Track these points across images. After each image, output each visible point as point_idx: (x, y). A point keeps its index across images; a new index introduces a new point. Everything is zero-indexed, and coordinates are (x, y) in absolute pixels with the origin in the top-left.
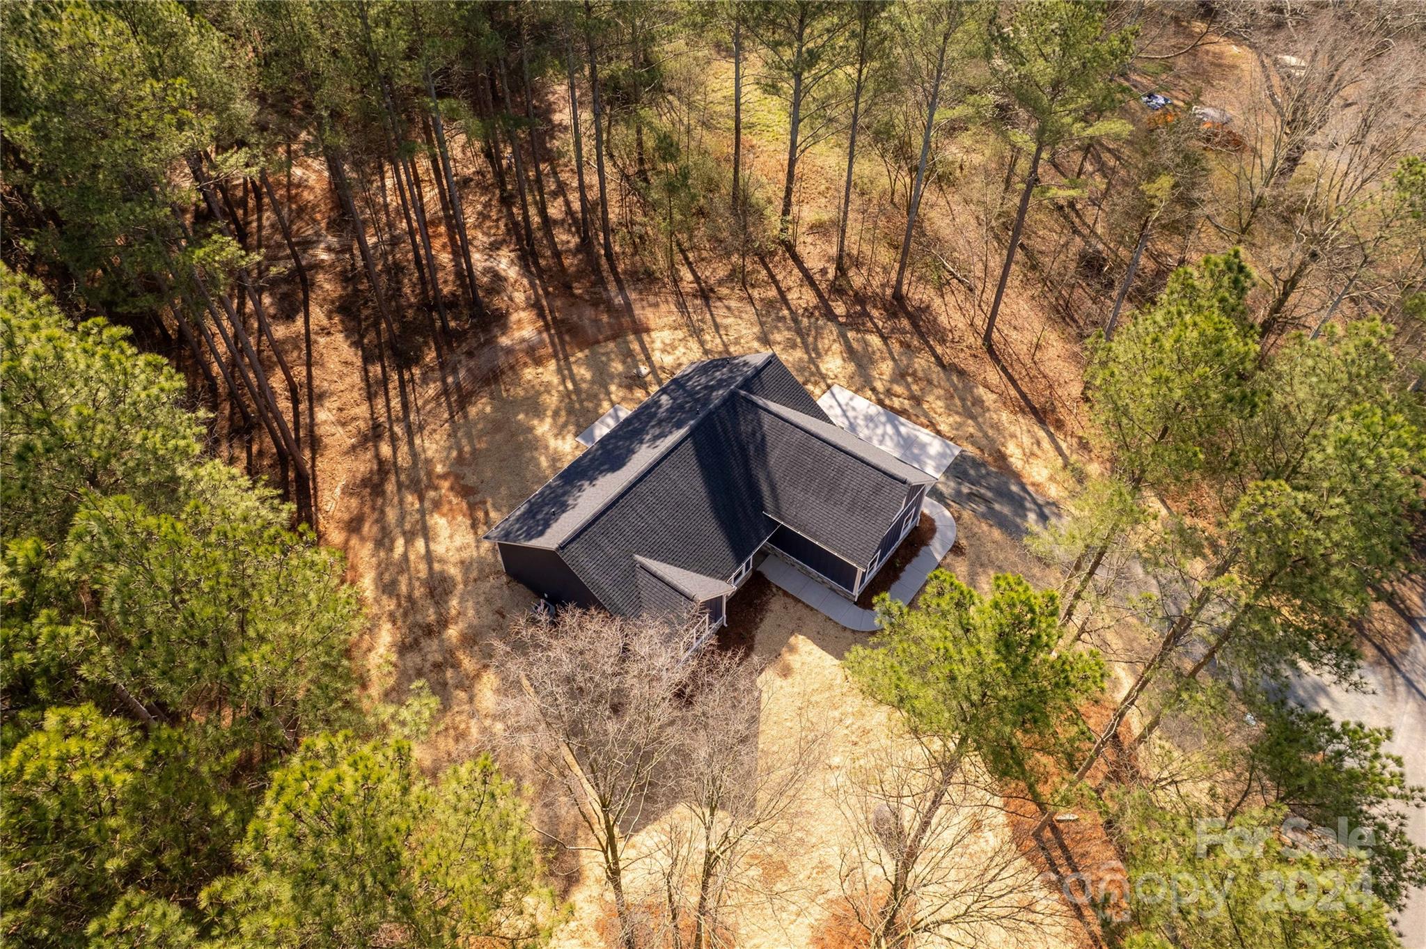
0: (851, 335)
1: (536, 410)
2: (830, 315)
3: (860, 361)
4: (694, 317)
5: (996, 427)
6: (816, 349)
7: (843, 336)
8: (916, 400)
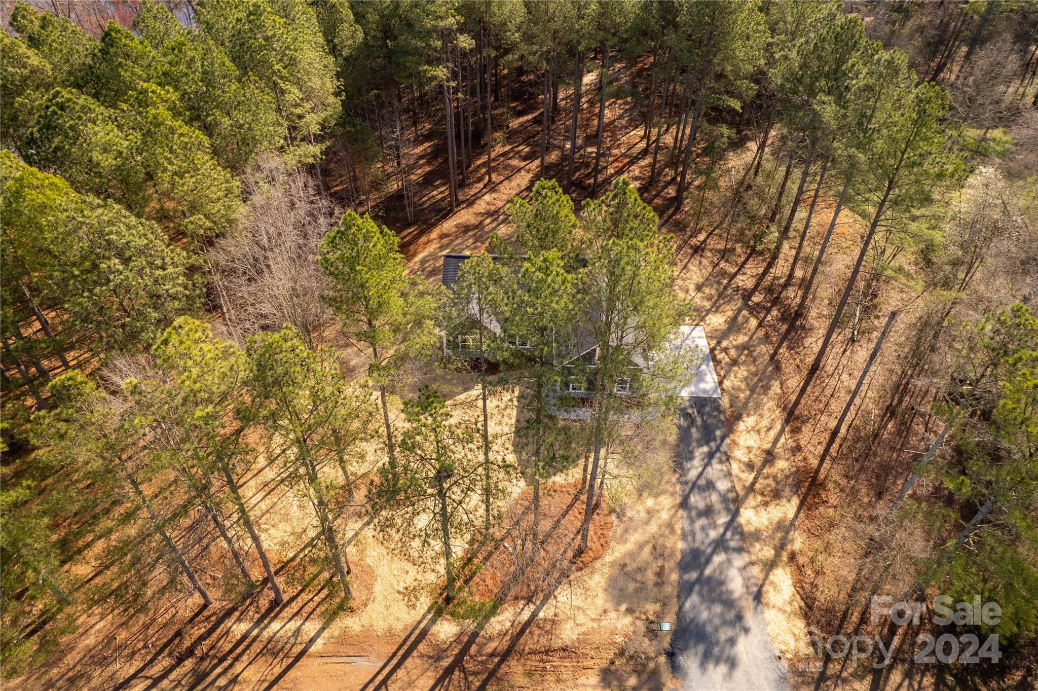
0: (745, 313)
2: (748, 298)
3: (733, 326)
4: (680, 256)
5: (758, 406)
6: (718, 308)
7: (740, 310)
8: (734, 362)
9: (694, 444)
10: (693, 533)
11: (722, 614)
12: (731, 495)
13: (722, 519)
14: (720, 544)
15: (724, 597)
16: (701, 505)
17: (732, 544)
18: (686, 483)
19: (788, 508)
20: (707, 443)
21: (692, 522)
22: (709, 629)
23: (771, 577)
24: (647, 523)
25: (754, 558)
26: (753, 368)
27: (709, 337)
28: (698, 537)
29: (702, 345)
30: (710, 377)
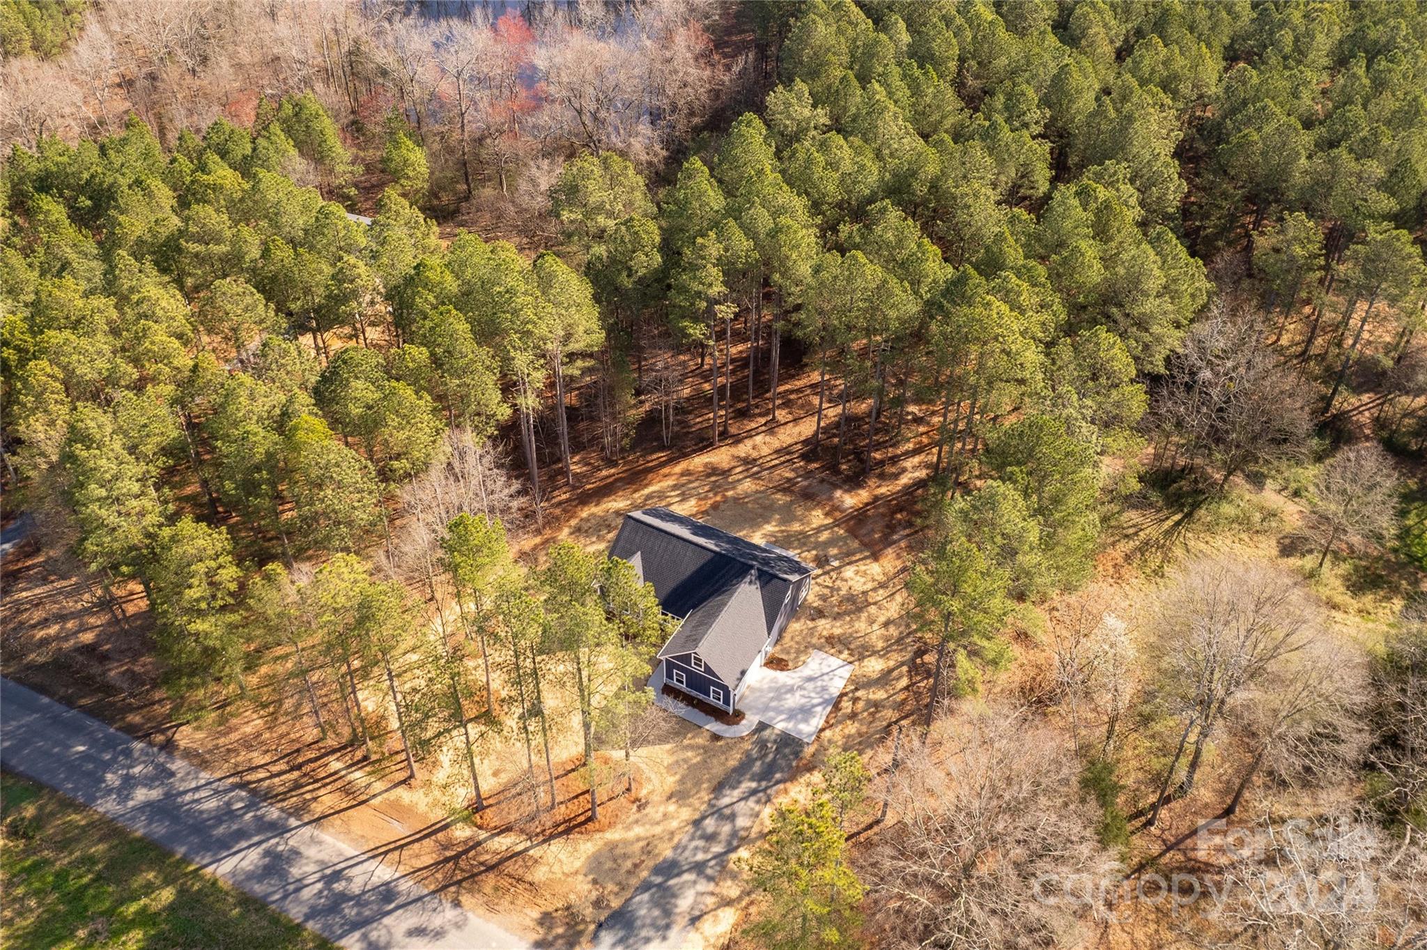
0: (905, 669)
1: (783, 522)
2: (920, 653)
3: (885, 679)
4: (896, 581)
6: (888, 652)
7: (902, 664)
8: (853, 716)
9: (748, 776)
10: (685, 848)
11: (656, 918)
12: (743, 833)
13: (717, 849)
14: (699, 868)
15: (668, 906)
16: (710, 830)
17: (709, 871)
18: (714, 806)
20: (759, 781)
21: (692, 839)
22: (639, 923)
23: (720, 912)
24: (658, 823)
25: (717, 890)
26: (864, 729)
27: (851, 680)
28: (687, 853)
29: (837, 686)
30: (817, 722)
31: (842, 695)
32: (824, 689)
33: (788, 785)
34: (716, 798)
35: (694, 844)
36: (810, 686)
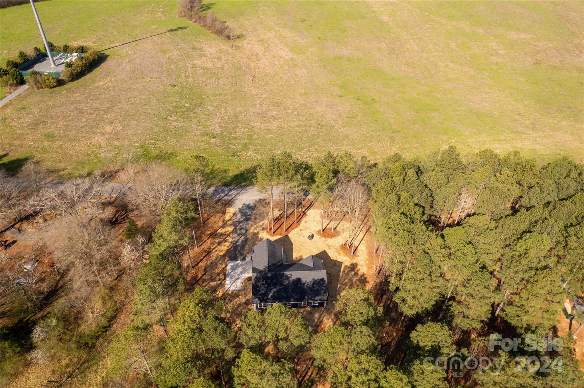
8: (218, 274)
10: (246, 224)
13: (238, 227)
14: (240, 222)
16: (242, 230)
17: (237, 223)
19: (220, 231)
20: (237, 245)
21: (246, 227)
26: (213, 271)
27: (224, 284)
28: (245, 224)
29: (228, 281)
30: (229, 267)
31: (225, 279)
32: (231, 278)
33: (228, 248)
34: (245, 237)
35: (245, 226)
36: (236, 277)
